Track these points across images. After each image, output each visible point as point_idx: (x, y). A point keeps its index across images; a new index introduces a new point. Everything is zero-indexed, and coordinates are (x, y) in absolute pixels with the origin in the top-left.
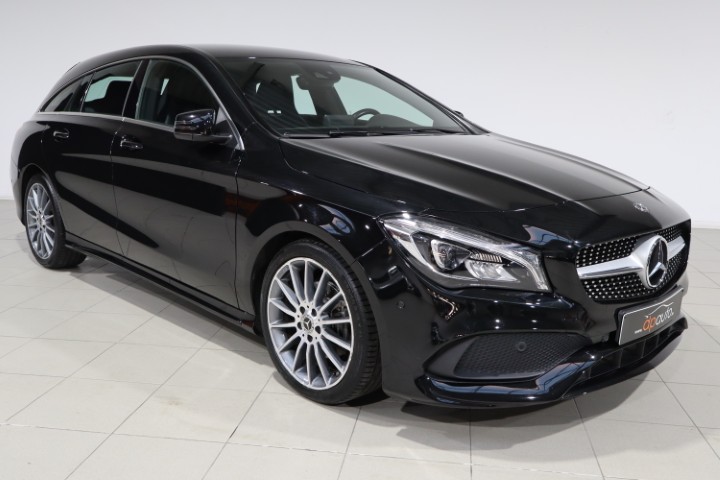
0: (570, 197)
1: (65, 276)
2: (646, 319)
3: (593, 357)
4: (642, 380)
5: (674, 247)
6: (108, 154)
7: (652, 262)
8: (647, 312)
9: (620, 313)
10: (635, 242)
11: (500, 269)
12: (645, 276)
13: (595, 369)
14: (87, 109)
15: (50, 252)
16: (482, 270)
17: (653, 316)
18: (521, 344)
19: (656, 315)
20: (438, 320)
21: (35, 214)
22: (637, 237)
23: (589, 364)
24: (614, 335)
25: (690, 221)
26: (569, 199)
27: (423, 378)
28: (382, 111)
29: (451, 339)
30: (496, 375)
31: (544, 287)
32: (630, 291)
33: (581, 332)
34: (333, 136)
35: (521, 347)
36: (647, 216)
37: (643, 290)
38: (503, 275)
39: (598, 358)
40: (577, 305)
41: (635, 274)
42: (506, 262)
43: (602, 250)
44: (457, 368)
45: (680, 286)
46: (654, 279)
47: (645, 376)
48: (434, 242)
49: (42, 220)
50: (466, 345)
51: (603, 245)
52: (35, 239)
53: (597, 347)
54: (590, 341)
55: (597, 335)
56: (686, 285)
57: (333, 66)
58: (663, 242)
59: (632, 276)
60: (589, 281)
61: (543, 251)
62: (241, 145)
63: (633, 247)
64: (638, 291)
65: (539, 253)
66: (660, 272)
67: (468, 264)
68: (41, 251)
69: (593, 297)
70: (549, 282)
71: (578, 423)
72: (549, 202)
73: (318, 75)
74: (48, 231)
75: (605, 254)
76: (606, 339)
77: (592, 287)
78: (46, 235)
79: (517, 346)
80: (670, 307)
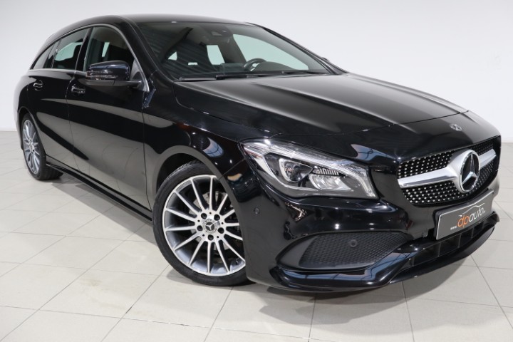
0: (394, 120)
1: (49, 186)
2: (460, 218)
3: (416, 249)
4: (460, 265)
5: (485, 159)
6: (64, 98)
7: (465, 171)
8: (460, 212)
9: (437, 214)
10: (451, 156)
11: (338, 180)
12: (459, 184)
13: (418, 258)
14: (59, 66)
15: (38, 169)
16: (323, 181)
17: (466, 215)
18: (353, 241)
19: (469, 214)
20: (290, 220)
21: (28, 142)
22: (453, 152)
23: (413, 254)
24: (432, 232)
25: (500, 136)
26: (394, 123)
27: (277, 267)
28: (268, 59)
29: (299, 237)
30: (334, 266)
31: (372, 195)
32: (445, 195)
33: (404, 231)
34: (218, 79)
35: (353, 244)
36: (461, 133)
37: (457, 195)
38: (340, 186)
39: (419, 250)
40: (400, 210)
41: (451, 181)
42: (341, 175)
43: (426, 162)
44: (302, 261)
45: (491, 190)
46: (467, 185)
47: (462, 262)
48: (281, 160)
49: (32, 146)
50: (308, 243)
51: (428, 158)
52: (29, 160)
53: (419, 241)
54: (412, 236)
55: (417, 232)
56: (497, 188)
57: (228, 26)
58: (474, 155)
59: (448, 184)
60: (410, 189)
61: (371, 166)
62: (147, 88)
63: (449, 159)
64: (453, 195)
65: (367, 167)
66: (472, 179)
67: (311, 177)
68: (33, 168)
69: (414, 202)
70: (376, 190)
71: (403, 302)
72: (377, 125)
73: (215, 34)
74: (36, 154)
75: (429, 166)
76: (426, 235)
77: (412, 194)
78: (35, 157)
79: (350, 243)
80: (481, 207)
